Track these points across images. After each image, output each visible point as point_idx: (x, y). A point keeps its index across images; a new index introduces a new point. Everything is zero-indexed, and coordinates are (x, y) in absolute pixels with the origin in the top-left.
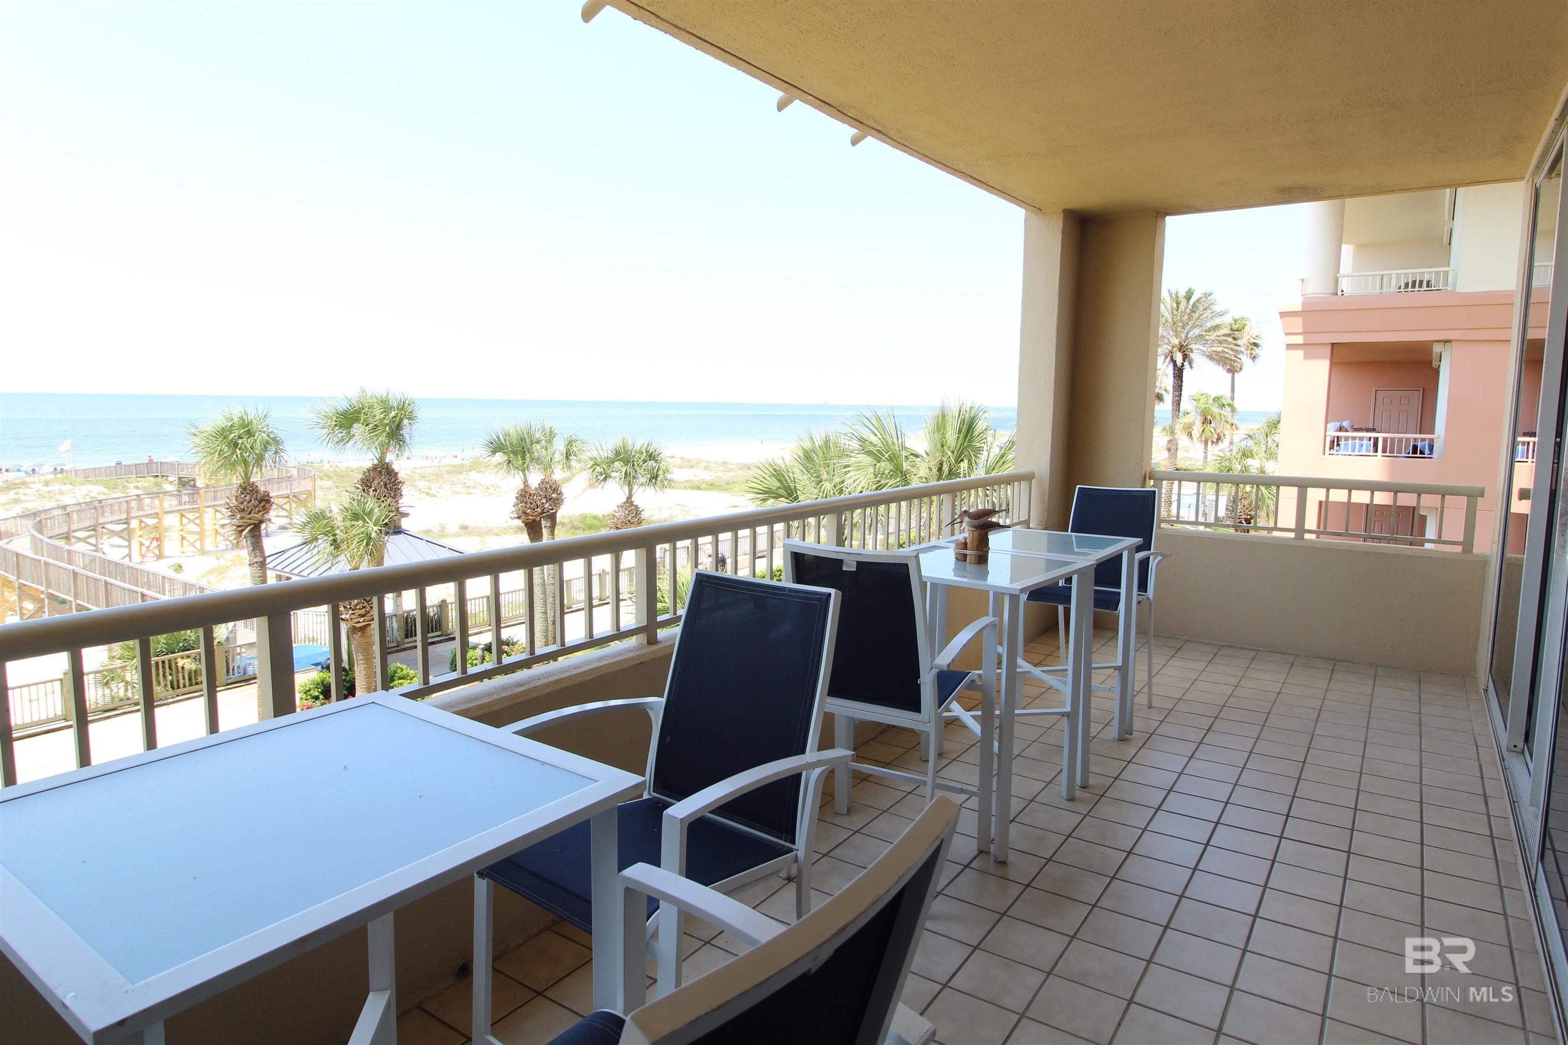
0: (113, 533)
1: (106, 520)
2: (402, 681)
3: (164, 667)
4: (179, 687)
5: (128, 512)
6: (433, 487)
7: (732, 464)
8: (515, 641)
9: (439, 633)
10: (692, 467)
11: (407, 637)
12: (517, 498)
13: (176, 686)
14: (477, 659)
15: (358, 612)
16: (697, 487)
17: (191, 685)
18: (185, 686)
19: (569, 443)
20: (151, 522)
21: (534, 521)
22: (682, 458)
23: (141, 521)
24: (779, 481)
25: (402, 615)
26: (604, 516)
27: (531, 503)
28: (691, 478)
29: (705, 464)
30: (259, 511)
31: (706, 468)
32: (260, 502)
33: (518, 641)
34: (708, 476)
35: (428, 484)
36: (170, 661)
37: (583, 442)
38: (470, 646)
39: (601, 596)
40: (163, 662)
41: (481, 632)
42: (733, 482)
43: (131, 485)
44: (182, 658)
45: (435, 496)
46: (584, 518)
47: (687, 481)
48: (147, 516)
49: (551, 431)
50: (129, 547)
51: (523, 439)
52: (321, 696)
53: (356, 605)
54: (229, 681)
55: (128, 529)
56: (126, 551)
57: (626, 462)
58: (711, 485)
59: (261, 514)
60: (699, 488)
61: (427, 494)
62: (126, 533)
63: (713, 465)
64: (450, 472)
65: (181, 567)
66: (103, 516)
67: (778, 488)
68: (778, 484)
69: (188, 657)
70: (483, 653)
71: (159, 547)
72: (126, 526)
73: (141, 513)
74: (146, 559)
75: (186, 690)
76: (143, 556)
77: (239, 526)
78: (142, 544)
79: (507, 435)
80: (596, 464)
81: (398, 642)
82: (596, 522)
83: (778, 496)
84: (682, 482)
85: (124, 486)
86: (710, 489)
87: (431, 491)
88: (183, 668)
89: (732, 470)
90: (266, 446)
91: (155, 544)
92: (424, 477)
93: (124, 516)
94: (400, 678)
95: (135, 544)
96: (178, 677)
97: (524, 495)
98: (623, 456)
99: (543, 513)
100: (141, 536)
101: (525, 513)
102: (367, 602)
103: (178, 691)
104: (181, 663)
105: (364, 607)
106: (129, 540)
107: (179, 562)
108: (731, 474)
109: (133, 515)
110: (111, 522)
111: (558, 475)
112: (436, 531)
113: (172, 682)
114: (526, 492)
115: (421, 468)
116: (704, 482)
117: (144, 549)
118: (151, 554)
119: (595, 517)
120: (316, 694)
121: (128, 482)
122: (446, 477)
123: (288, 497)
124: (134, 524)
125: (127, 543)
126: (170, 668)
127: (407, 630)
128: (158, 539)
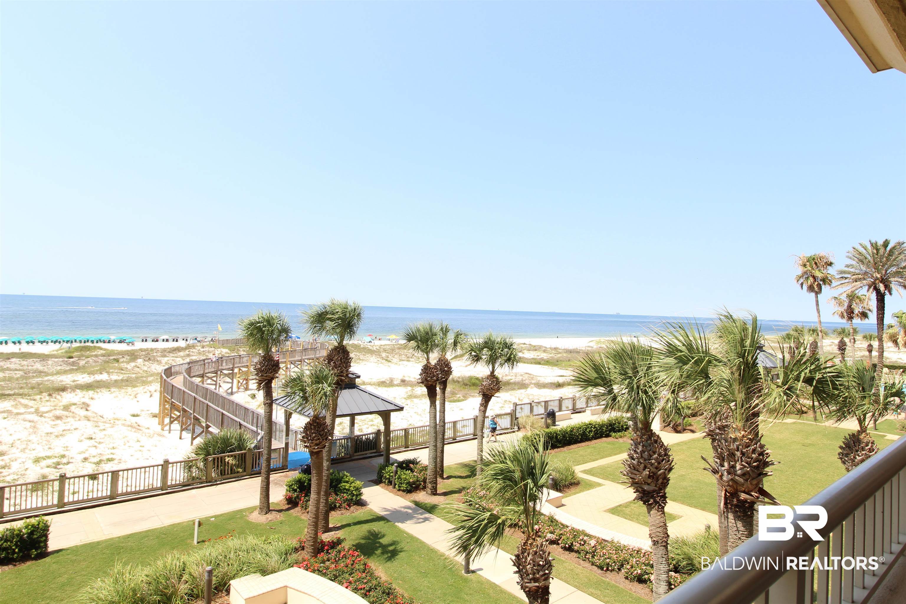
0: (226, 375)
1: (222, 368)
2: (345, 484)
3: (218, 462)
4: (225, 475)
5: (233, 365)
6: (390, 357)
7: (560, 349)
8: (418, 461)
9: (375, 451)
10: (536, 350)
11: (356, 452)
12: (422, 370)
13: (223, 473)
14: (392, 473)
15: (315, 442)
16: (538, 362)
17: (231, 473)
18: (228, 474)
19: (457, 335)
20: (244, 369)
21: (432, 385)
22: (530, 345)
23: (240, 370)
24: (597, 372)
25: (354, 438)
26: (482, 378)
27: (430, 374)
28: (535, 357)
29: (544, 349)
30: (271, 372)
31: (544, 351)
32: (273, 366)
33: (419, 462)
34: (545, 356)
35: (387, 354)
36: (221, 458)
37: (466, 335)
38: (391, 462)
39: (474, 433)
40: (218, 458)
41: (400, 452)
42: (561, 361)
43: (241, 349)
44: (228, 457)
45: (390, 362)
46: (471, 378)
47: (533, 359)
48: (243, 367)
49: (446, 328)
50: (232, 383)
51: (427, 333)
52: (298, 490)
53: (314, 437)
54: (253, 473)
55: (233, 373)
56: (230, 385)
57: (491, 349)
58: (547, 362)
59: (273, 374)
60: (540, 363)
61: (386, 360)
62: (231, 376)
63: (549, 349)
64: (399, 348)
65: (255, 396)
66: (222, 365)
67: (596, 378)
68: (595, 375)
69: (232, 456)
70: (397, 468)
71: (246, 383)
72: (231, 372)
73: (240, 365)
74: (240, 390)
75: (229, 476)
76: (239, 388)
77: (260, 381)
78: (239, 382)
79: (419, 330)
80: (472, 350)
81: (350, 455)
82: (477, 382)
83: (596, 385)
84: (530, 359)
85: (238, 350)
86: (547, 365)
87: (389, 359)
88: (228, 463)
89: (560, 353)
90: (280, 332)
91: (245, 382)
92: (386, 351)
93: (231, 366)
94: (344, 482)
95: (235, 381)
96: (225, 468)
97: (427, 369)
98: (489, 344)
99: (437, 380)
100: (239, 377)
101: (426, 380)
102: (321, 436)
103: (224, 477)
104: (227, 459)
105: (319, 439)
106: (232, 380)
107: (254, 393)
108: (559, 355)
109: (236, 366)
110: (225, 369)
111: (449, 356)
112: (388, 382)
113: (221, 471)
114: (428, 366)
115: (384, 345)
116: (543, 360)
117: (240, 384)
118: (243, 388)
119: (477, 379)
120: (295, 488)
121: (240, 347)
122: (397, 351)
123: (313, 359)
124: (236, 370)
125: (231, 381)
126: (221, 462)
127: (356, 447)
128: (246, 380)
